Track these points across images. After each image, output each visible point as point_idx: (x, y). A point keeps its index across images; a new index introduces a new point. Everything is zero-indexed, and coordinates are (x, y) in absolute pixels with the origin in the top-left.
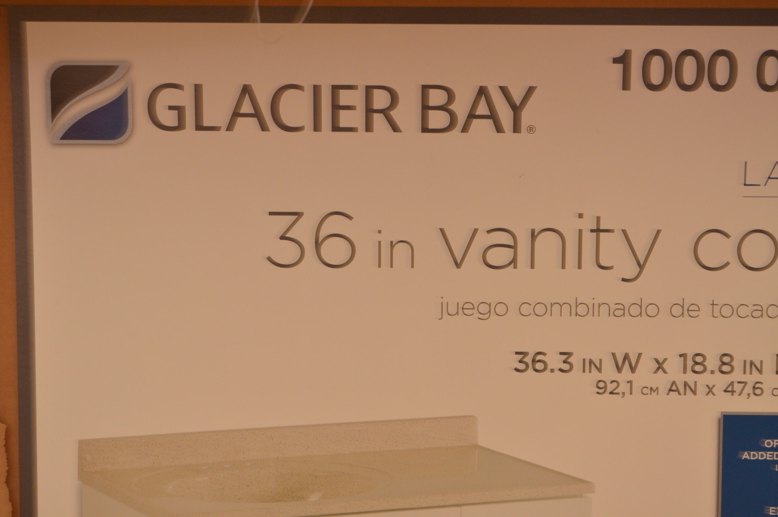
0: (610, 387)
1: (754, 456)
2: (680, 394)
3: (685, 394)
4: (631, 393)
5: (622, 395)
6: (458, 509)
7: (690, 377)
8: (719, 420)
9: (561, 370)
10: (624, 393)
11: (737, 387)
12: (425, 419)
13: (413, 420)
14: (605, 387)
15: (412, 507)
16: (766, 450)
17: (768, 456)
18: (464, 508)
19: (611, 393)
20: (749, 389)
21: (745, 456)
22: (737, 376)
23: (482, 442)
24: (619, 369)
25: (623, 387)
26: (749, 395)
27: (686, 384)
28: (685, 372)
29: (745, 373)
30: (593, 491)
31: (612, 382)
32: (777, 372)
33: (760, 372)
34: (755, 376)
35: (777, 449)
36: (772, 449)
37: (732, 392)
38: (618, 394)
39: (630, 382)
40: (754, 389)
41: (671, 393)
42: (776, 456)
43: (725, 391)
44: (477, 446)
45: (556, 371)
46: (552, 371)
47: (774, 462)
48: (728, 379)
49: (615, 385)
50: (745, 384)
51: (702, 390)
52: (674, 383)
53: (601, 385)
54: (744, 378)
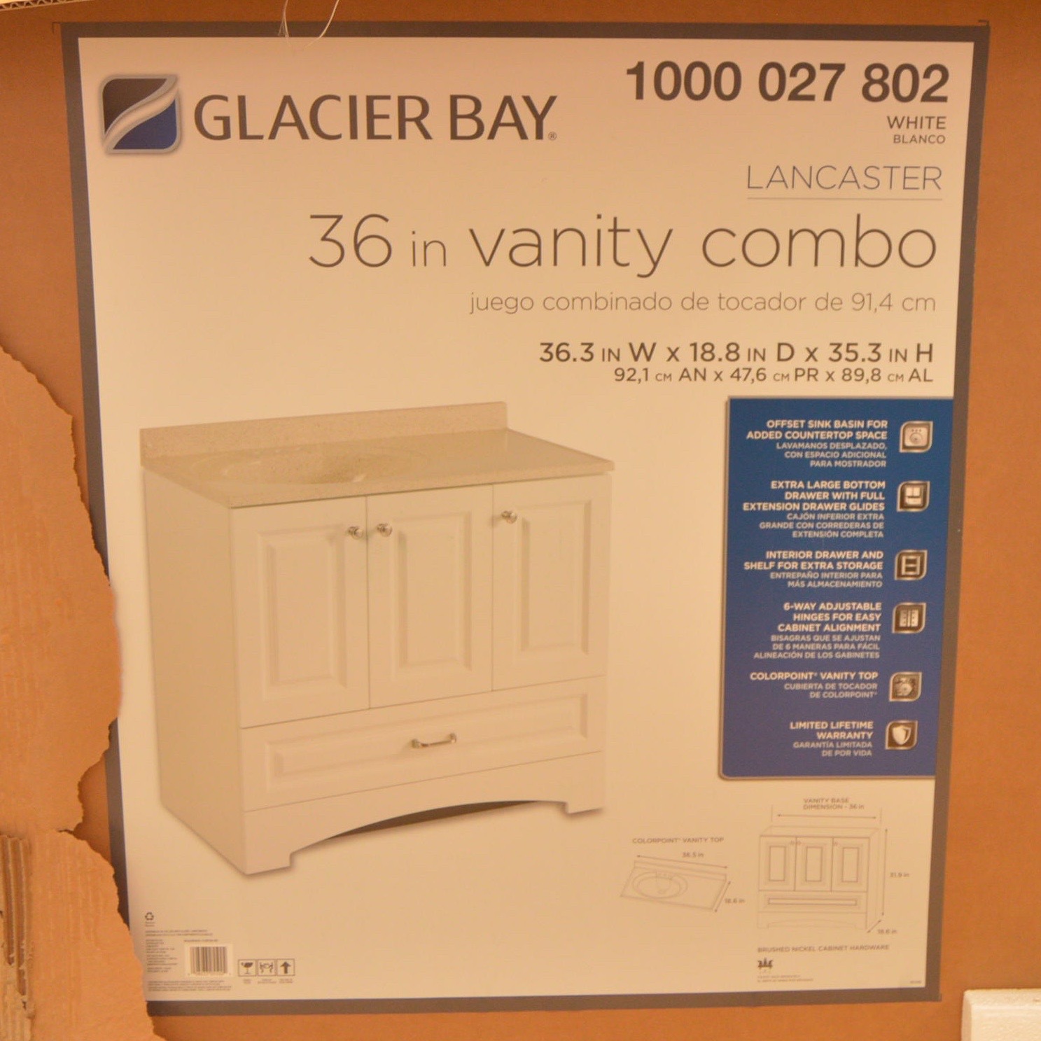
0: (628, 375)
1: (758, 435)
2: (690, 380)
3: (695, 379)
4: (647, 379)
5: (637, 381)
6: (490, 487)
7: (700, 365)
8: (727, 403)
9: (582, 359)
10: (640, 380)
11: (743, 373)
12: (459, 406)
13: (448, 406)
14: (623, 374)
15: (449, 486)
16: (768, 430)
17: (770, 435)
18: (496, 486)
19: (629, 379)
20: (753, 374)
21: (750, 435)
22: (743, 363)
23: (512, 426)
24: (636, 358)
25: (640, 374)
26: (753, 380)
27: (696, 371)
28: (695, 359)
29: (749, 360)
30: (613, 469)
31: (629, 370)
32: (779, 359)
33: (763, 359)
34: (759, 363)
35: (779, 428)
36: (774, 429)
37: (738, 377)
38: (634, 380)
39: (646, 369)
40: (758, 375)
41: (683, 379)
42: (778, 435)
43: (732, 376)
44: (507, 430)
45: (579, 360)
46: (575, 360)
47: (775, 441)
48: (734, 366)
49: (632, 372)
50: (750, 370)
51: (711, 376)
52: (685, 370)
53: (620, 372)
54: (748, 365)
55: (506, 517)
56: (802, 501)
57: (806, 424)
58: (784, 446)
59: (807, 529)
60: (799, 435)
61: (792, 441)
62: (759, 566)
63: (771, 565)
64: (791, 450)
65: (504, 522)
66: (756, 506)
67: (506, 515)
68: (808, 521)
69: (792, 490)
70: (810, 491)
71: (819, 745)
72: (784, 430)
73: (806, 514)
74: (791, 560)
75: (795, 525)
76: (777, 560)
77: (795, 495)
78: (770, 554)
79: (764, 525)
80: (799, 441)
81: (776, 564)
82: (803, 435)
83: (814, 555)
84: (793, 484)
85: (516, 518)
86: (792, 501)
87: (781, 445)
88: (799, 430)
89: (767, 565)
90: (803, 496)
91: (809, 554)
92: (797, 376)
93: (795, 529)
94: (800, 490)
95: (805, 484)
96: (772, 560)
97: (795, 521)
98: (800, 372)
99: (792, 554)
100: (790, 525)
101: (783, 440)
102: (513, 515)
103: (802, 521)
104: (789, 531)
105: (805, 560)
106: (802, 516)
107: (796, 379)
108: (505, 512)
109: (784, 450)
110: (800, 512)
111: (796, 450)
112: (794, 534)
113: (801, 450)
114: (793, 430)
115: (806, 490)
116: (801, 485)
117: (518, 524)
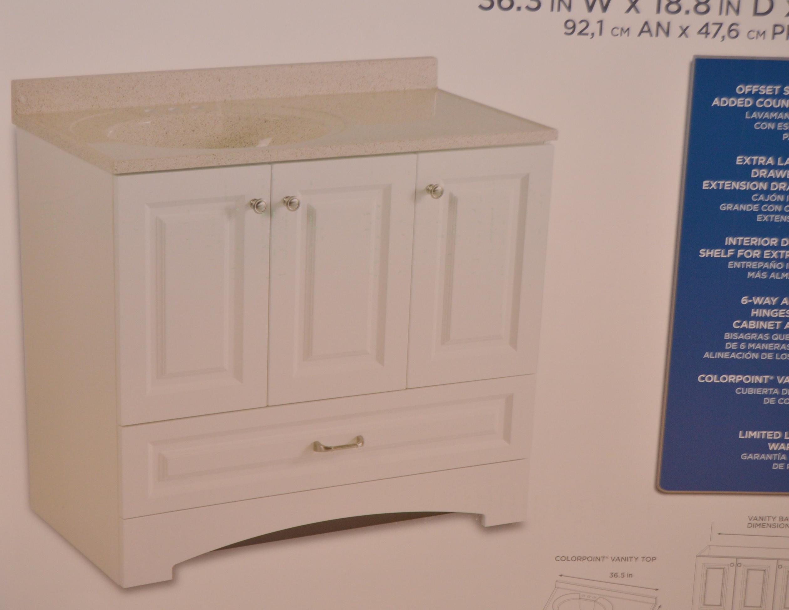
0: (579, 27)
1: (725, 102)
2: (651, 35)
3: (657, 35)
4: (601, 33)
5: (590, 36)
6: (414, 156)
7: (664, 17)
8: (691, 64)
9: (528, 8)
10: (593, 34)
11: (713, 29)
12: (382, 60)
13: (369, 61)
14: (574, 27)
15: (366, 154)
16: (739, 96)
17: (739, 102)
18: (421, 155)
19: (580, 33)
20: (724, 31)
21: (716, 102)
22: (713, 16)
23: (442, 85)
24: (590, 8)
25: (594, 27)
26: (723, 37)
27: (659, 25)
28: (658, 11)
29: (721, 13)
30: (556, 138)
31: (582, 21)
32: (756, 13)
33: (737, 11)
34: (732, 17)
35: (749, 95)
36: (744, 95)
37: (707, 33)
38: (587, 34)
39: (601, 22)
40: (730, 31)
41: (643, 34)
42: (748, 102)
43: (700, 32)
44: (436, 89)
45: (523, 9)
46: (519, 9)
47: (744, 109)
48: (704, 19)
49: (584, 25)
50: (721, 25)
51: (675, 31)
52: (646, 23)
53: (570, 24)
54: (719, 19)
55: (431, 191)
56: (771, 180)
57: (781, 91)
58: (754, 115)
59: (773, 213)
60: (773, 103)
61: (764, 109)
62: (716, 253)
63: (730, 252)
64: (762, 120)
65: (428, 196)
66: (718, 185)
67: (431, 188)
68: (776, 203)
69: (761, 167)
70: (780, 168)
71: (769, 457)
72: (756, 96)
73: (774, 195)
74: (753, 247)
75: (760, 207)
76: (737, 247)
77: (763, 173)
78: (730, 241)
79: (726, 207)
80: (772, 109)
81: (736, 253)
82: (777, 103)
83: (779, 243)
84: (762, 160)
85: (442, 192)
86: (759, 179)
87: (751, 114)
88: (773, 96)
89: (726, 253)
90: (772, 174)
91: (774, 241)
92: (775, 34)
93: (760, 212)
94: (769, 167)
95: (776, 161)
96: (731, 246)
97: (762, 203)
98: (779, 29)
99: (755, 241)
100: (755, 208)
101: (754, 108)
102: (439, 188)
103: (769, 203)
104: (754, 214)
105: (769, 247)
106: (770, 198)
107: (773, 38)
108: (430, 185)
109: (755, 120)
110: (768, 192)
111: (766, 120)
112: (759, 218)
113: (773, 120)
114: (766, 96)
115: (775, 167)
116: (771, 161)
117: (444, 199)
